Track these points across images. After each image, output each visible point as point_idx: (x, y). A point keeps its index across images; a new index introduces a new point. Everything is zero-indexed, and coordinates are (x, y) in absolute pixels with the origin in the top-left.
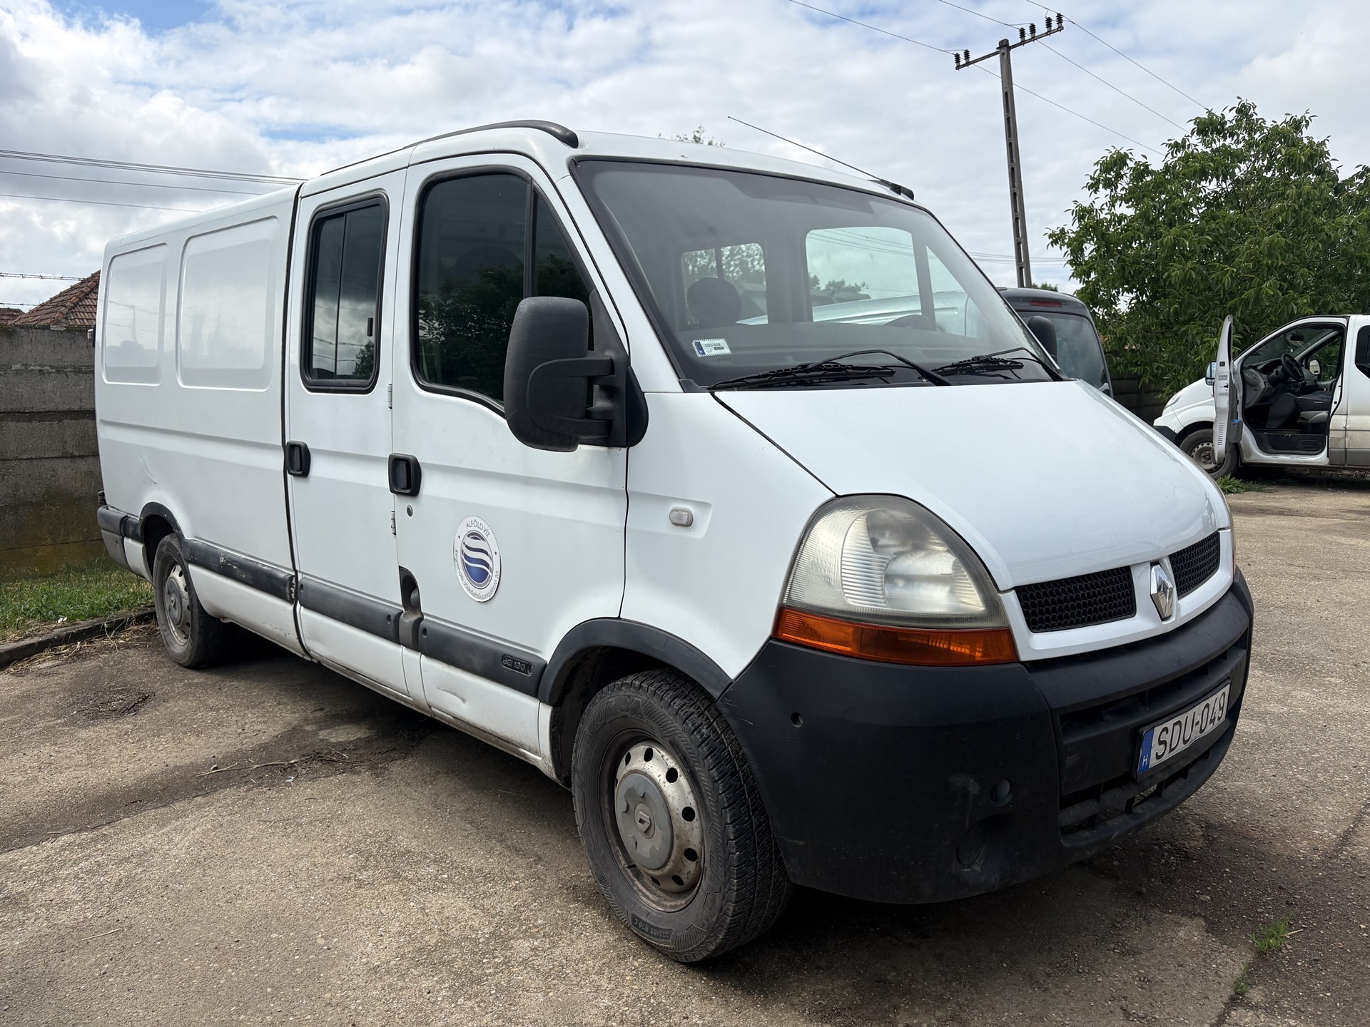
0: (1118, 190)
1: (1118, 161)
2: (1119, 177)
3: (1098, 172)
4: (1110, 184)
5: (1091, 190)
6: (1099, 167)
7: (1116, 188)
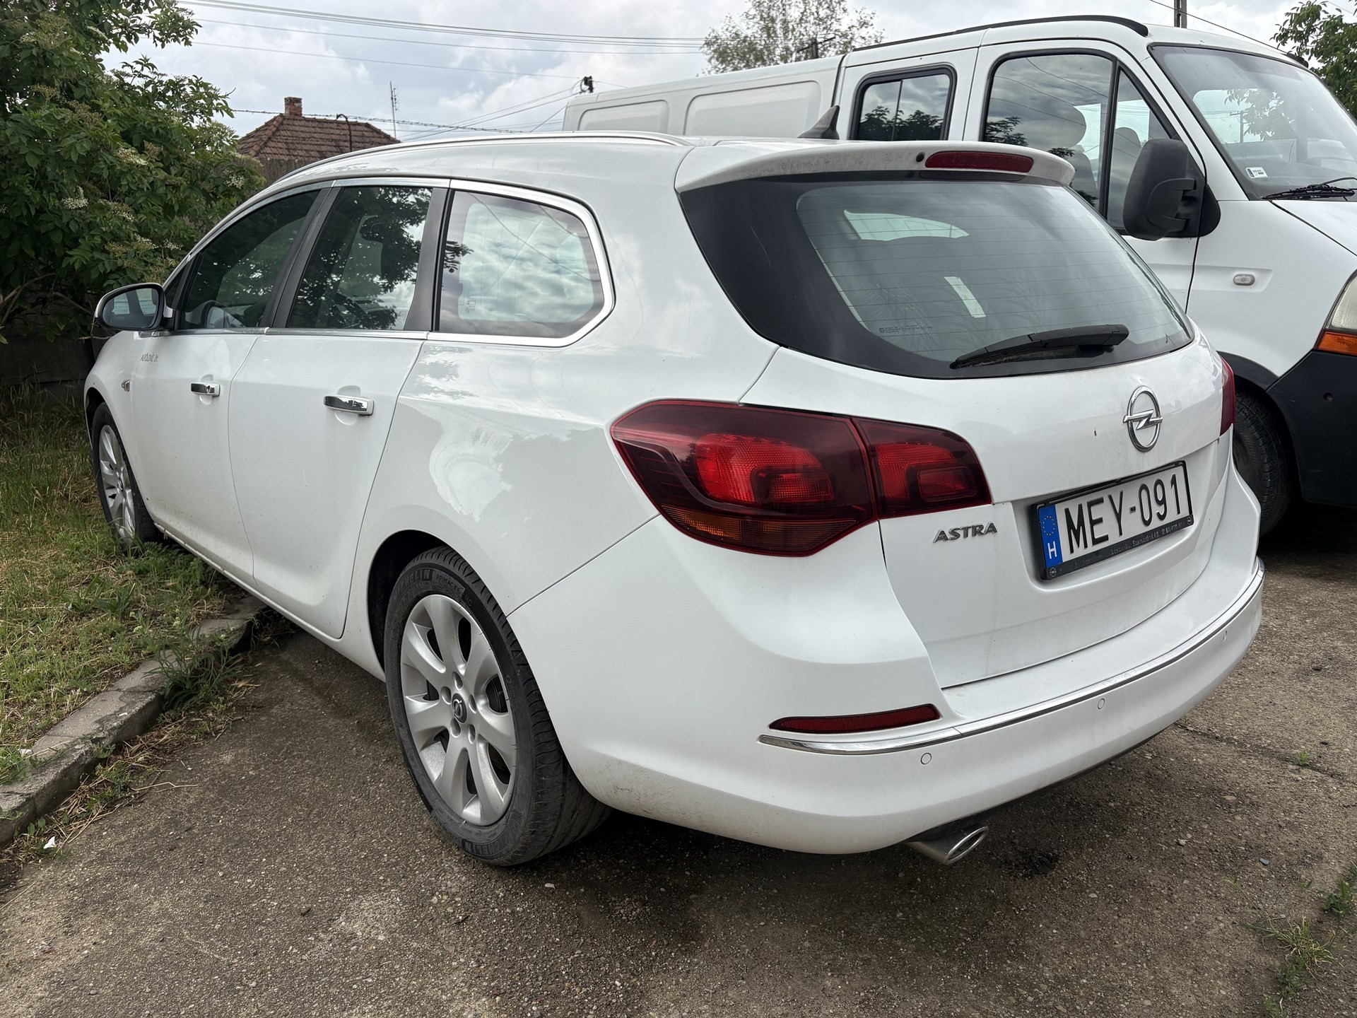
0: (1308, 44)
1: (1312, 13)
2: (1311, 29)
3: (1288, 23)
4: (1301, 37)
5: (1279, 42)
6: (1289, 18)
7: (1307, 41)
